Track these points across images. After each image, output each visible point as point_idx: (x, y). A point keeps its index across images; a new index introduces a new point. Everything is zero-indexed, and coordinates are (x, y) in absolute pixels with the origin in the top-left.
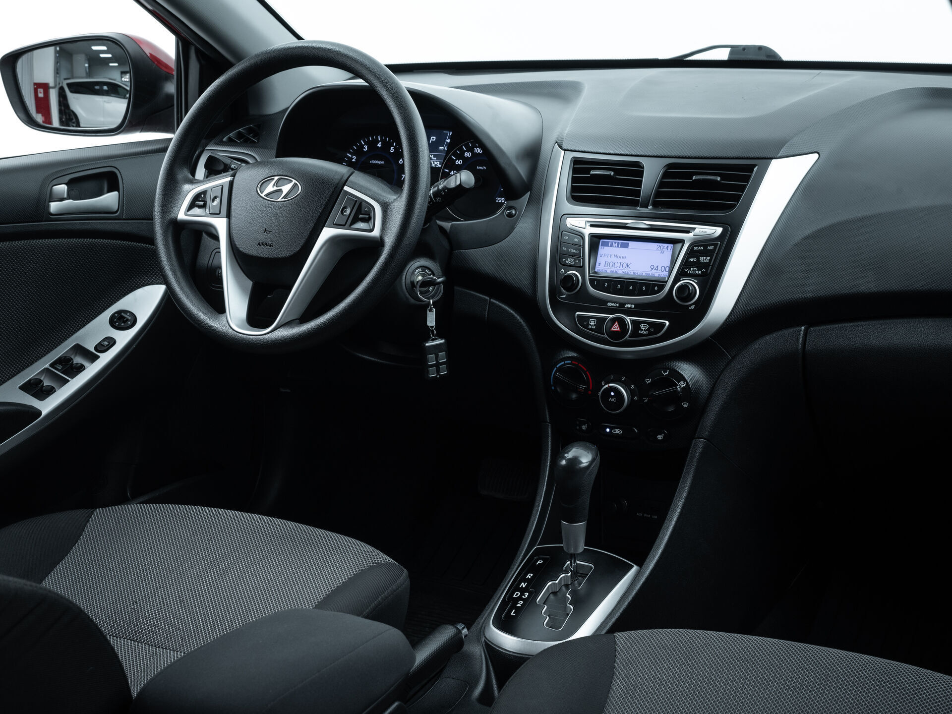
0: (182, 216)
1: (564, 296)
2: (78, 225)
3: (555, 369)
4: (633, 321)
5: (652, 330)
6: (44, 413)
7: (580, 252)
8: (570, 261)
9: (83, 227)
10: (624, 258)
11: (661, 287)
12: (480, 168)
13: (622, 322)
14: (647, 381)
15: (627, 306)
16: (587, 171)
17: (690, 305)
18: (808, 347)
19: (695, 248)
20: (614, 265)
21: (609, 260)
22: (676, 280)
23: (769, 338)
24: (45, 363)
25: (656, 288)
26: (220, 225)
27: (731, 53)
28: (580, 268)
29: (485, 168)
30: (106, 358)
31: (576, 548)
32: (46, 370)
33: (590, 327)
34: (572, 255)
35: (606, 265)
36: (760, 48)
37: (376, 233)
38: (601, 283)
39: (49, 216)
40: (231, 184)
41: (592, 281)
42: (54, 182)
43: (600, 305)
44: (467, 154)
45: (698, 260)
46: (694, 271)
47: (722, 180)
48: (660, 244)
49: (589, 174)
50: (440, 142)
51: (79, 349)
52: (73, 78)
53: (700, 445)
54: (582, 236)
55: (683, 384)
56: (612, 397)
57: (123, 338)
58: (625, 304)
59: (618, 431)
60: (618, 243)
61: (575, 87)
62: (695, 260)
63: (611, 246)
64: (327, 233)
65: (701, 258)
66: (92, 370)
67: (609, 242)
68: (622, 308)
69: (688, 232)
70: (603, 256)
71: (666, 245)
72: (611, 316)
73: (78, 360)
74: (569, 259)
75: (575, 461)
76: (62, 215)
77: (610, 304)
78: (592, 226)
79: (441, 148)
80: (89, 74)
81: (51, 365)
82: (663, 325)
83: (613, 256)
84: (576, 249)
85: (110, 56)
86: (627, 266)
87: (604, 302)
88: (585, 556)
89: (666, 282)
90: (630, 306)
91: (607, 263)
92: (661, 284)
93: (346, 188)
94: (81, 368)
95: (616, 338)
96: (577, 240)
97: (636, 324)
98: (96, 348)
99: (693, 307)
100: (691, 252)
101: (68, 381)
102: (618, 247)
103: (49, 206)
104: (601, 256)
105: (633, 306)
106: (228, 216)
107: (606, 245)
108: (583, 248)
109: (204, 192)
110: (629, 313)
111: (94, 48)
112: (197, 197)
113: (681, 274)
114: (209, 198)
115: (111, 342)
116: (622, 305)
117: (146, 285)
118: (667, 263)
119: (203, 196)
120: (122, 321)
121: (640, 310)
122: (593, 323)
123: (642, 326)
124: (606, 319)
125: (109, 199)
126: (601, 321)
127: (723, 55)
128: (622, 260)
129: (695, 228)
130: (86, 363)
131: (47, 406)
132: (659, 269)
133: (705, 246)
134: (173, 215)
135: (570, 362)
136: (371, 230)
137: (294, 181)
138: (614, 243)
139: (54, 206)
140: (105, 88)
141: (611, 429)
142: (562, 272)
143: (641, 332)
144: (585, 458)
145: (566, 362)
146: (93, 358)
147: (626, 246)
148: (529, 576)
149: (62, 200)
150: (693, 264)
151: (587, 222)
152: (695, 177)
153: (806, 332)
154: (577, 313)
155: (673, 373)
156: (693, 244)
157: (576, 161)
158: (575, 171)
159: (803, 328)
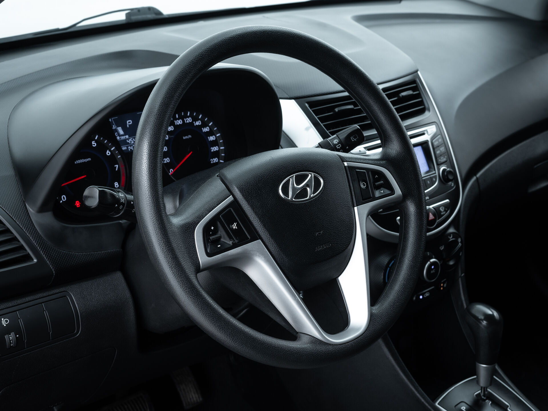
0: (203, 258)
3: (388, 269)
4: (434, 208)
5: (446, 209)
11: (435, 177)
12: (186, 137)
13: (433, 213)
14: (441, 248)
17: (451, 184)
19: (434, 144)
27: (127, 15)
29: (190, 136)
36: (150, 9)
37: (398, 192)
44: (170, 128)
46: (442, 159)
49: (334, 111)
53: (462, 278)
56: (434, 270)
59: (427, 295)
64: (359, 213)
65: (441, 150)
82: (448, 203)
89: (435, 173)
95: (432, 224)
97: (437, 210)
99: (453, 184)
100: (434, 147)
105: (428, 198)
110: (429, 203)
112: (207, 231)
113: (438, 165)
119: (213, 228)
121: (433, 198)
123: (441, 209)
129: (426, 130)
133: (438, 140)
136: (393, 193)
137: (310, 173)
141: (423, 295)
143: (442, 213)
145: (395, 260)
150: (440, 155)
151: (365, 148)
152: (400, 95)
153: (477, 179)
154: (397, 219)
155: (454, 235)
156: (431, 142)
157: (310, 105)
158: (316, 113)
159: (475, 177)
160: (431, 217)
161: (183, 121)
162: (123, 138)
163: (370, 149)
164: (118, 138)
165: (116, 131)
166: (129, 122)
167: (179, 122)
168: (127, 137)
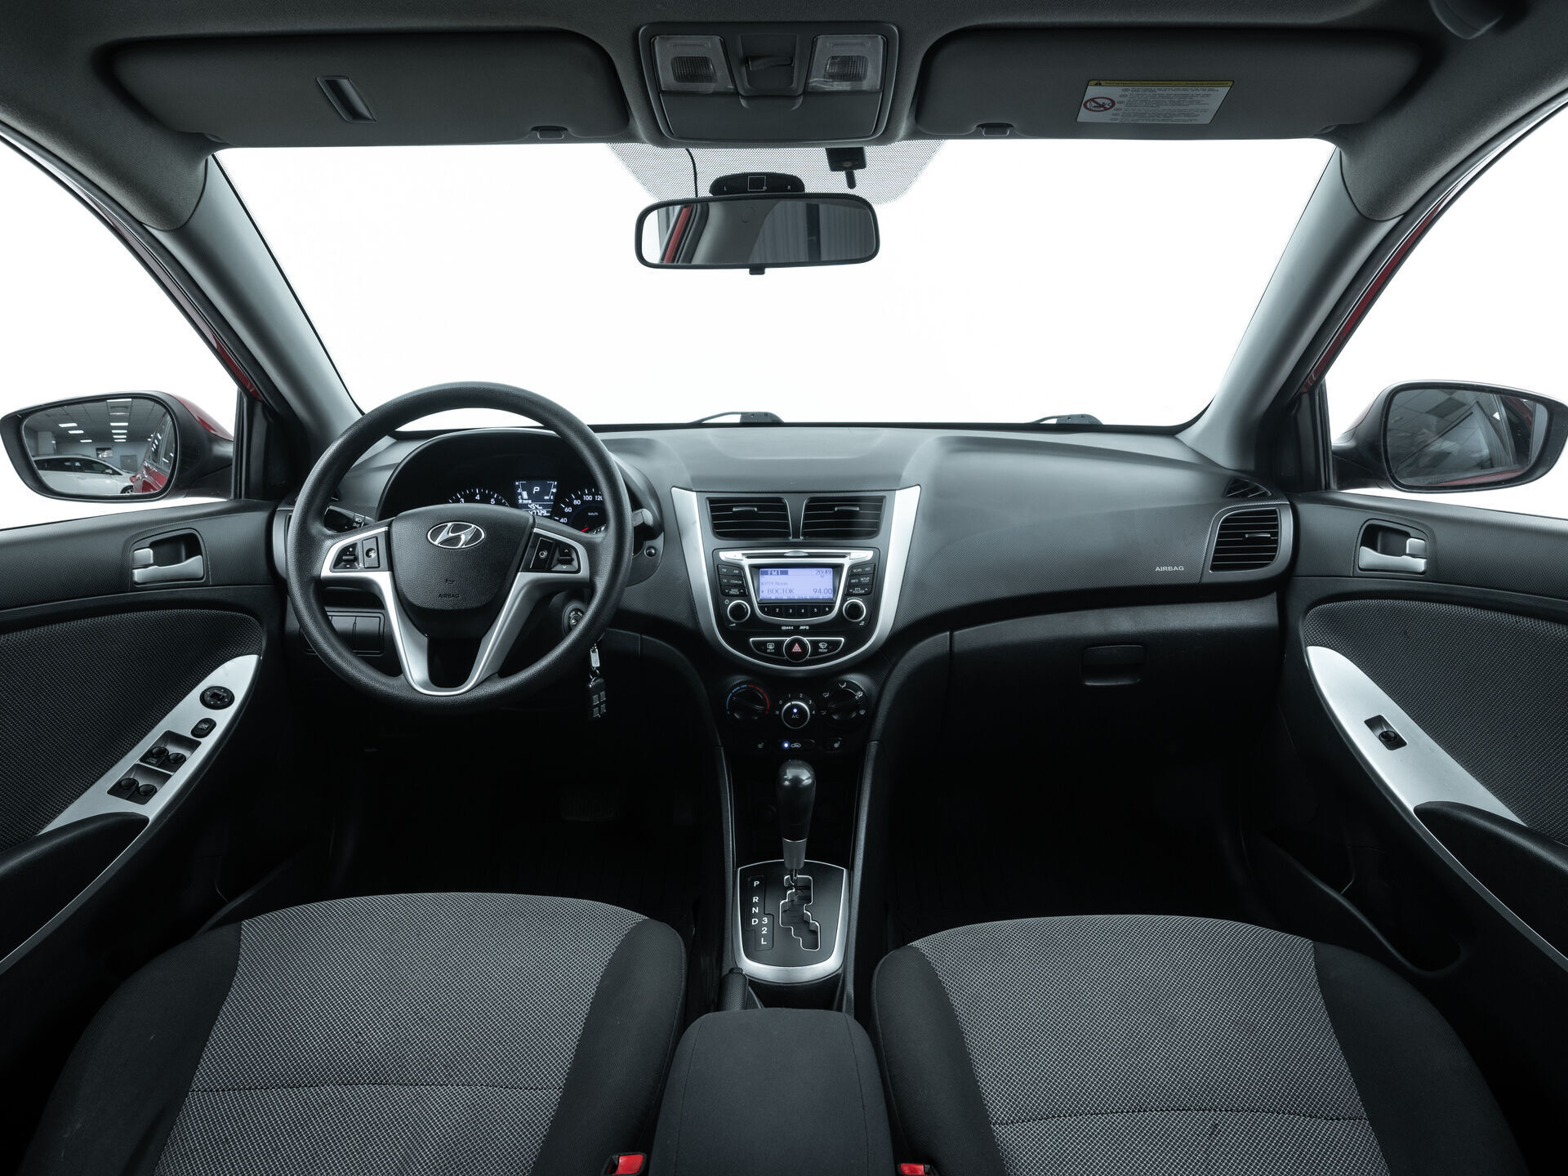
0: (326, 571)
1: (734, 624)
2: (165, 594)
3: (731, 694)
4: (811, 642)
5: (831, 647)
6: (152, 817)
7: (743, 582)
8: (734, 591)
9: (172, 596)
10: (786, 584)
11: (831, 608)
12: (592, 514)
13: (802, 645)
14: (825, 695)
15: (801, 628)
16: (730, 509)
17: (860, 622)
18: (956, 648)
19: (855, 571)
20: (777, 591)
21: (771, 587)
22: (843, 601)
23: (921, 644)
24: (134, 757)
25: (827, 609)
26: (382, 580)
27: (742, 418)
28: (745, 595)
29: (597, 514)
30: (208, 743)
31: (798, 864)
32: (136, 767)
33: (768, 651)
34: (735, 586)
35: (770, 592)
36: (766, 414)
37: (584, 572)
38: (770, 607)
39: (135, 587)
40: (388, 535)
41: (762, 608)
42: (136, 546)
43: (775, 630)
44: (576, 502)
45: (860, 580)
46: (858, 590)
47: (860, 510)
48: (819, 569)
49: (731, 511)
50: (545, 491)
51: (171, 737)
52: (38, 455)
53: (873, 746)
54: (741, 568)
55: (860, 694)
56: (795, 714)
57: (223, 718)
58: (800, 626)
59: (796, 745)
60: (778, 572)
61: (648, 443)
62: (857, 581)
63: (771, 574)
64: (522, 579)
65: (862, 579)
66: (194, 760)
67: (769, 571)
68: (797, 630)
69: (844, 557)
70: (765, 584)
71: (824, 570)
72: (789, 639)
73: (173, 750)
74: (732, 590)
75: (796, 781)
76: (145, 585)
77: (784, 628)
78: (748, 557)
79: (546, 498)
80: (57, 452)
81: (141, 760)
82: (840, 642)
83: (775, 583)
84: (740, 580)
85: (82, 432)
86: (791, 591)
87: (779, 626)
88: (807, 869)
89: (835, 603)
90: (804, 627)
91: (770, 590)
92: (830, 605)
93: (536, 530)
94: (180, 760)
95: (797, 659)
96: (737, 572)
97: (815, 644)
98: (193, 732)
99: (862, 623)
100: (851, 575)
101: (170, 776)
102: (778, 575)
103: (132, 575)
104: (763, 584)
105: (808, 628)
106: (391, 567)
107: (766, 573)
108: (745, 578)
109: (354, 546)
110: (805, 633)
111: (62, 425)
112: (344, 551)
113: (847, 595)
114: (360, 552)
115: (211, 724)
116: (797, 627)
117: (235, 657)
118: (830, 586)
119: (351, 549)
120: (218, 698)
121: (815, 630)
122: (771, 647)
123: (820, 645)
124: (783, 642)
125: (193, 565)
126: (778, 644)
127: (737, 419)
128: (785, 587)
129: (850, 553)
130: (186, 753)
131: (152, 810)
132: (822, 591)
133: (863, 569)
134: (315, 573)
135: (745, 686)
136: (578, 571)
137: (473, 526)
138: (773, 572)
139: (138, 575)
140: (77, 464)
141: (790, 743)
142: (727, 602)
143: (821, 650)
144: (806, 777)
145: (742, 687)
146: (193, 745)
147: (786, 573)
148: (755, 899)
149: (146, 566)
150: (857, 585)
151: (743, 554)
152: (836, 509)
153: (951, 636)
154: (751, 639)
155: (851, 684)
156: (852, 567)
157: (711, 501)
158: (713, 509)
159: (948, 633)
160: (797, 648)
161: (594, 498)
162: (525, 502)
163: (749, 557)
164: (520, 501)
165: (520, 494)
166: (536, 489)
167: (589, 498)
168: (530, 501)
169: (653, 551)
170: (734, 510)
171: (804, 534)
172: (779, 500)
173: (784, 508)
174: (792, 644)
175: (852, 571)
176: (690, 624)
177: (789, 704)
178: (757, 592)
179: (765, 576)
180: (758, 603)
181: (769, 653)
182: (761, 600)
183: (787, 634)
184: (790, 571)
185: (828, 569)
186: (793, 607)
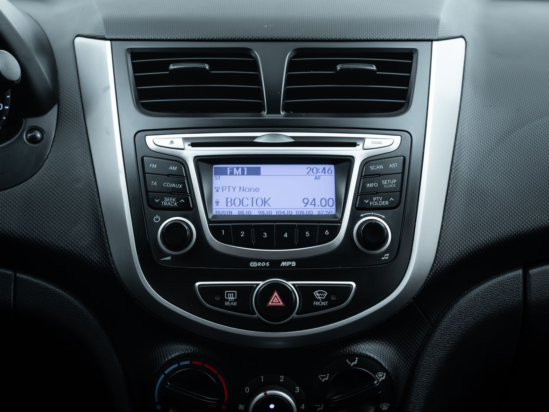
1: (169, 258)
3: (163, 376)
4: (299, 288)
5: (333, 298)
7: (184, 186)
8: (169, 201)
10: (257, 190)
11: (334, 231)
13: (285, 293)
14: (323, 378)
15: (283, 264)
17: (383, 254)
19: (372, 168)
20: (241, 202)
21: (232, 195)
22: (354, 218)
25: (327, 232)
33: (227, 304)
34: (172, 192)
35: (229, 204)
41: (215, 231)
43: (238, 268)
45: (380, 184)
46: (377, 201)
47: (378, 70)
48: (312, 166)
49: (167, 69)
54: (182, 162)
55: (381, 377)
58: (281, 261)
60: (243, 169)
62: (375, 184)
63: (232, 174)
65: (384, 182)
67: (227, 168)
68: (276, 269)
69: (354, 145)
70: (220, 190)
71: (321, 167)
72: (261, 283)
74: (167, 199)
77: (253, 264)
78: (193, 145)
82: (350, 287)
83: (237, 189)
84: (179, 183)
86: (265, 202)
87: (245, 261)
89: (340, 221)
90: (289, 263)
91: (229, 200)
95: (275, 318)
96: (175, 168)
97: (307, 292)
99: (386, 257)
100: (366, 175)
102: (243, 174)
104: (217, 191)
105: (294, 264)
107: (224, 172)
108: (187, 179)
110: (290, 274)
113: (359, 208)
116: (275, 263)
118: (331, 194)
121: (307, 268)
122: (231, 297)
123: (316, 294)
124: (252, 288)
126: (244, 292)
128: (255, 195)
129: (363, 139)
132: (318, 202)
133: (386, 164)
135: (188, 362)
138: (235, 170)
142: (156, 220)
143: (317, 303)
145: (182, 364)
147: (257, 172)
150: (375, 192)
151: (185, 140)
152: (339, 67)
153: (526, 275)
154: (197, 284)
155: (365, 359)
156: (366, 163)
157: (134, 54)
158: (136, 68)
159: (520, 272)
160: (276, 300)
163: (196, 144)
169: (39, 135)
170: (171, 67)
171: (287, 108)
172: (247, 53)
173: (254, 65)
174: (267, 292)
175: (368, 169)
176: (95, 256)
177: (262, 394)
178: (207, 203)
179: (222, 177)
180: (209, 221)
181: (227, 308)
182: (214, 216)
183: (259, 274)
184: (265, 168)
185: (327, 167)
186: (269, 229)
